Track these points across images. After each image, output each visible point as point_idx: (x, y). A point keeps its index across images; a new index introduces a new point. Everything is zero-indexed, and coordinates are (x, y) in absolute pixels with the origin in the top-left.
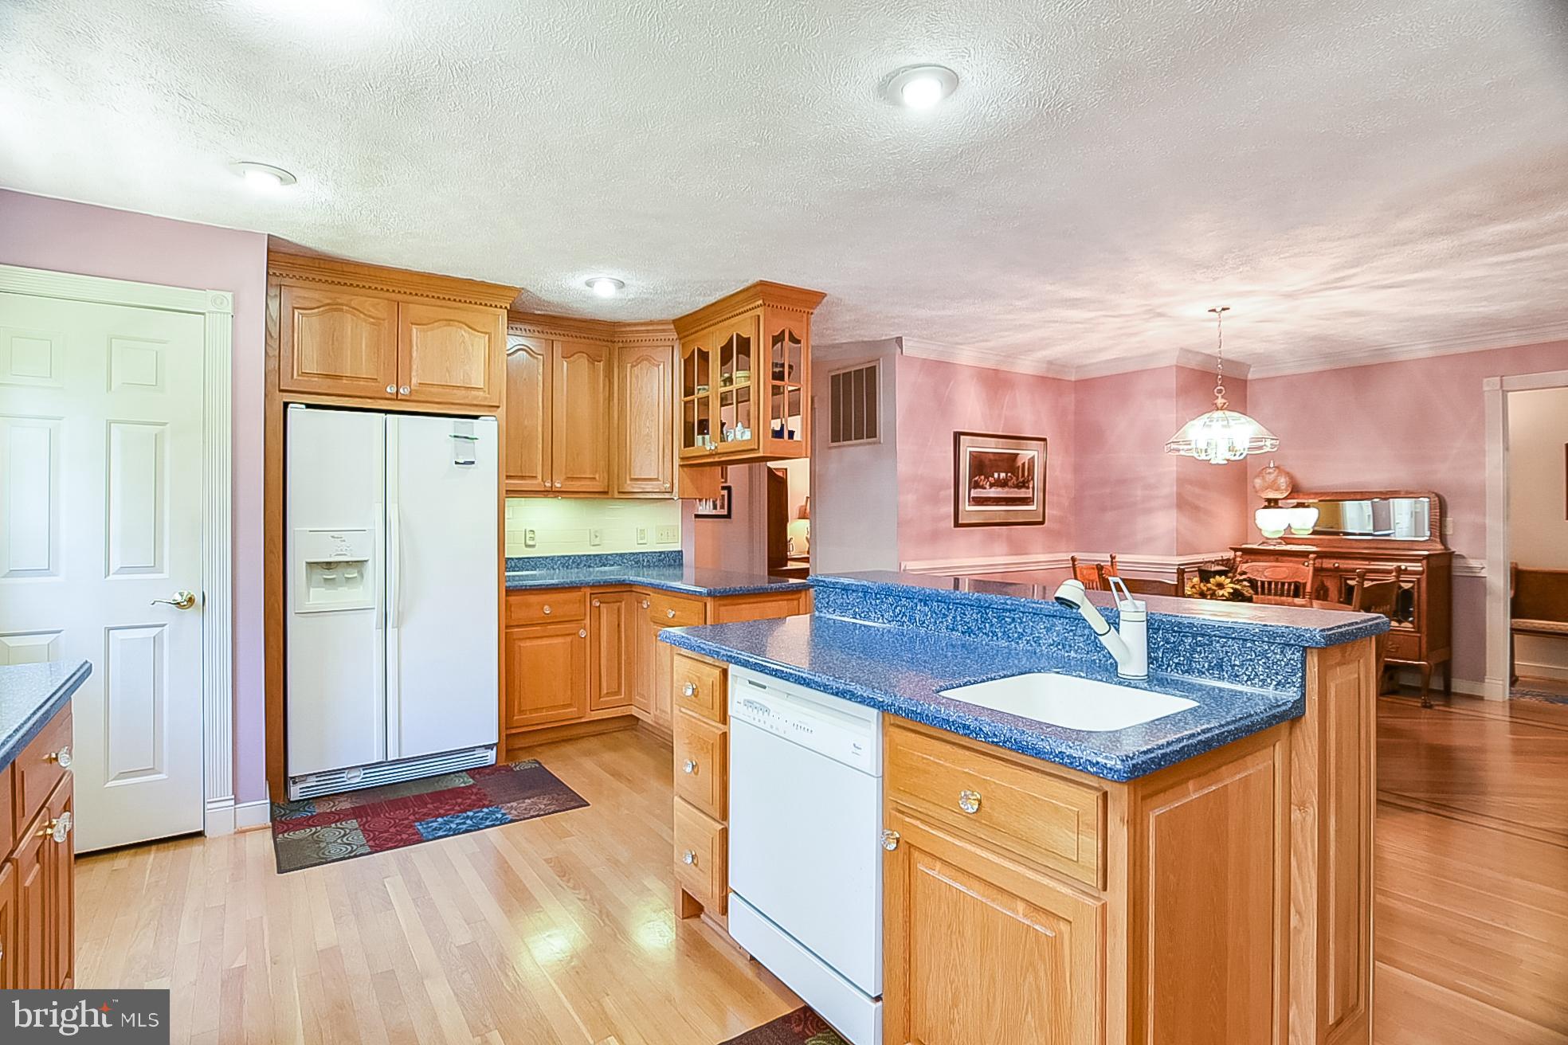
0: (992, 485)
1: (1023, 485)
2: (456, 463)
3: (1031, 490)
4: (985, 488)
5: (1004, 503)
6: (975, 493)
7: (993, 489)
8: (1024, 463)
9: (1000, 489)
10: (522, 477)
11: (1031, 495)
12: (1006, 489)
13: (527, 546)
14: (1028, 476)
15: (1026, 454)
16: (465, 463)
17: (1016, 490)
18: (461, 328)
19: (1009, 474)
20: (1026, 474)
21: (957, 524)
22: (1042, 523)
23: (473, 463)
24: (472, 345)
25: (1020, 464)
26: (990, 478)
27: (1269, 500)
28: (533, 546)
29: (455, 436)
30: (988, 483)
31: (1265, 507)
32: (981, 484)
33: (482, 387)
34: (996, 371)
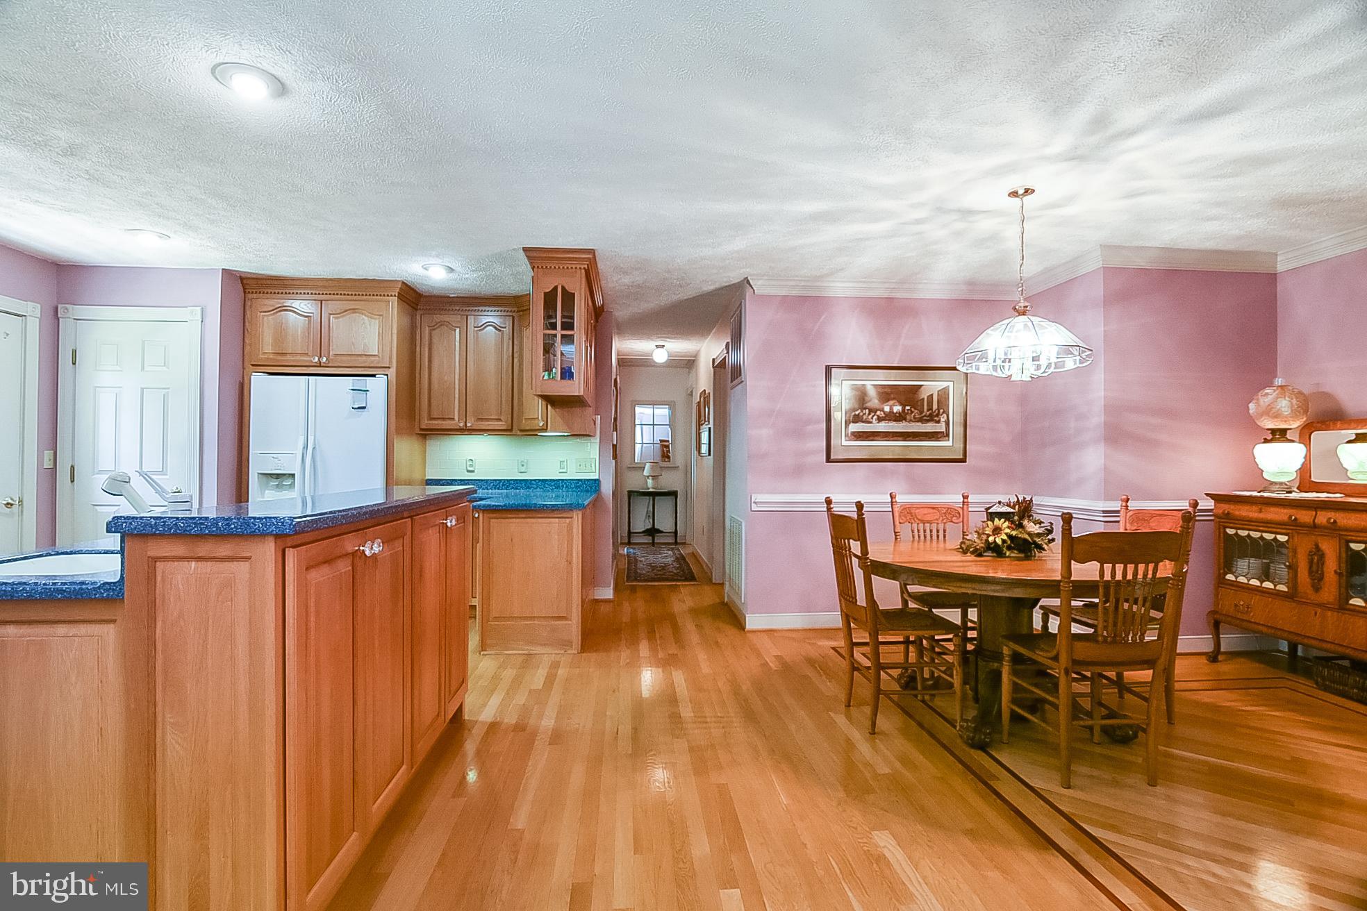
0: (880, 419)
1: (932, 418)
2: (353, 408)
3: (944, 424)
4: (871, 423)
5: (901, 439)
6: (854, 427)
7: (883, 424)
8: (932, 395)
9: (892, 424)
10: (444, 419)
11: (943, 430)
12: (904, 423)
13: (468, 471)
14: (938, 409)
15: (932, 386)
16: (359, 408)
17: (920, 424)
18: (362, 314)
19: (908, 408)
20: (935, 407)
21: (828, 460)
22: (963, 460)
23: (364, 408)
24: (370, 325)
25: (924, 395)
26: (878, 413)
27: (1273, 431)
28: (473, 471)
29: (352, 390)
30: (875, 417)
31: (1266, 441)
32: (865, 417)
33: (376, 354)
34: (890, 300)
